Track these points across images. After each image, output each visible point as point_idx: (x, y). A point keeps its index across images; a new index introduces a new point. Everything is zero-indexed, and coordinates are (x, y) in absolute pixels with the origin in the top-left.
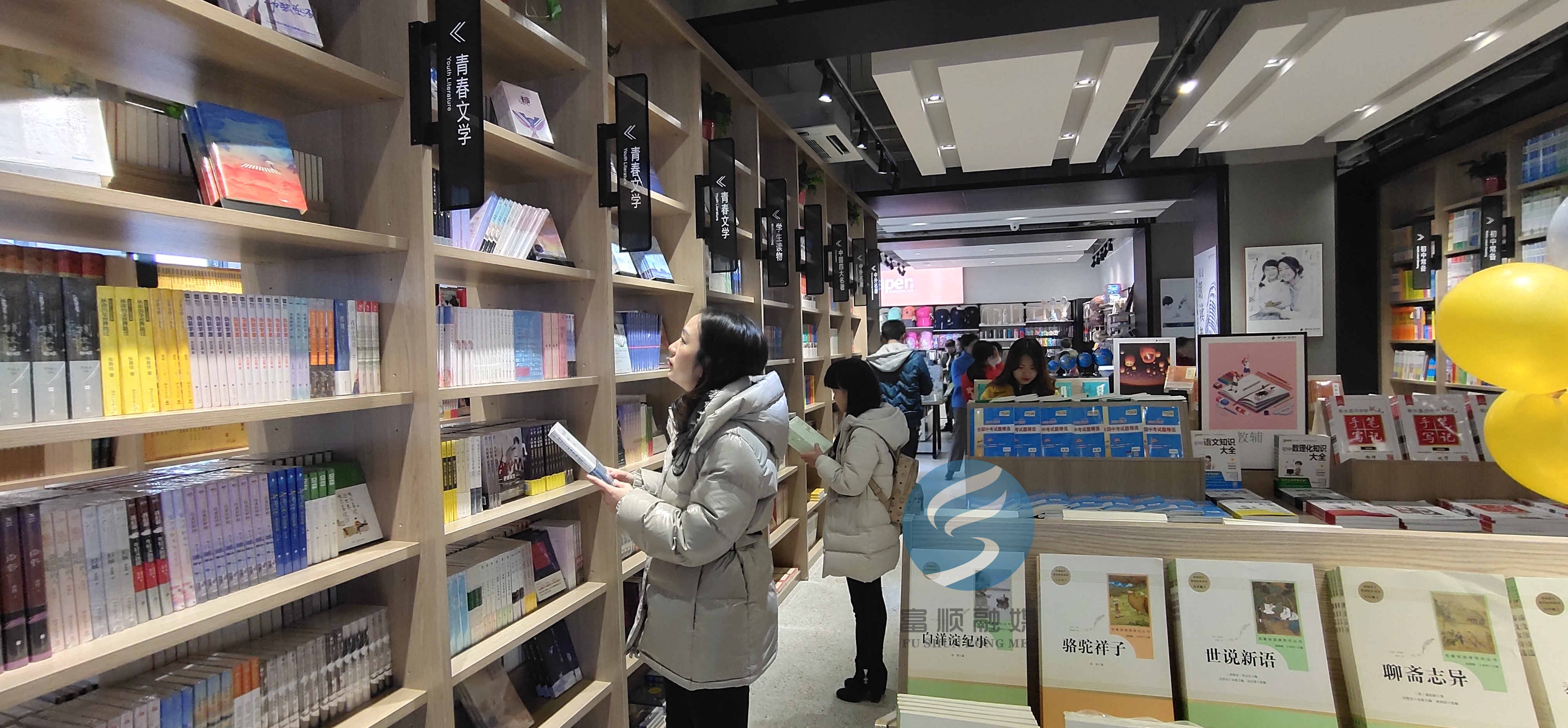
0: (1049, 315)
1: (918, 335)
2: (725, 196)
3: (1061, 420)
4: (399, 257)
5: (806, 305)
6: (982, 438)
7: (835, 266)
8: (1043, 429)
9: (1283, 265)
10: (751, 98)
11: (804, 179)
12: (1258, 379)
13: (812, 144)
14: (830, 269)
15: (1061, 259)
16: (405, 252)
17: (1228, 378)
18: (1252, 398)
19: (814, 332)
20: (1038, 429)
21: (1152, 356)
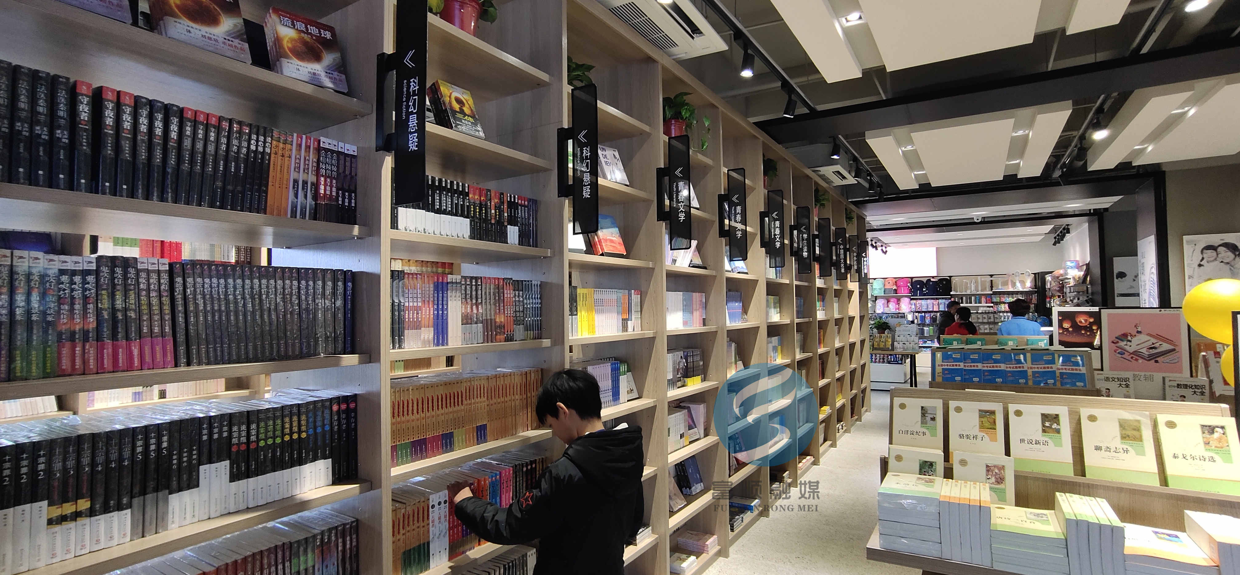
0: (1014, 284)
1: (898, 300)
2: (778, 223)
3: (996, 361)
4: (650, 271)
5: (819, 283)
6: (941, 371)
7: (838, 255)
8: (984, 367)
9: (1221, 249)
10: (786, 158)
11: (817, 200)
12: (1149, 338)
13: (823, 177)
14: (834, 258)
15: (1022, 240)
16: (653, 269)
17: (1124, 337)
18: (1144, 351)
19: (823, 300)
20: (980, 366)
21: (1086, 321)
